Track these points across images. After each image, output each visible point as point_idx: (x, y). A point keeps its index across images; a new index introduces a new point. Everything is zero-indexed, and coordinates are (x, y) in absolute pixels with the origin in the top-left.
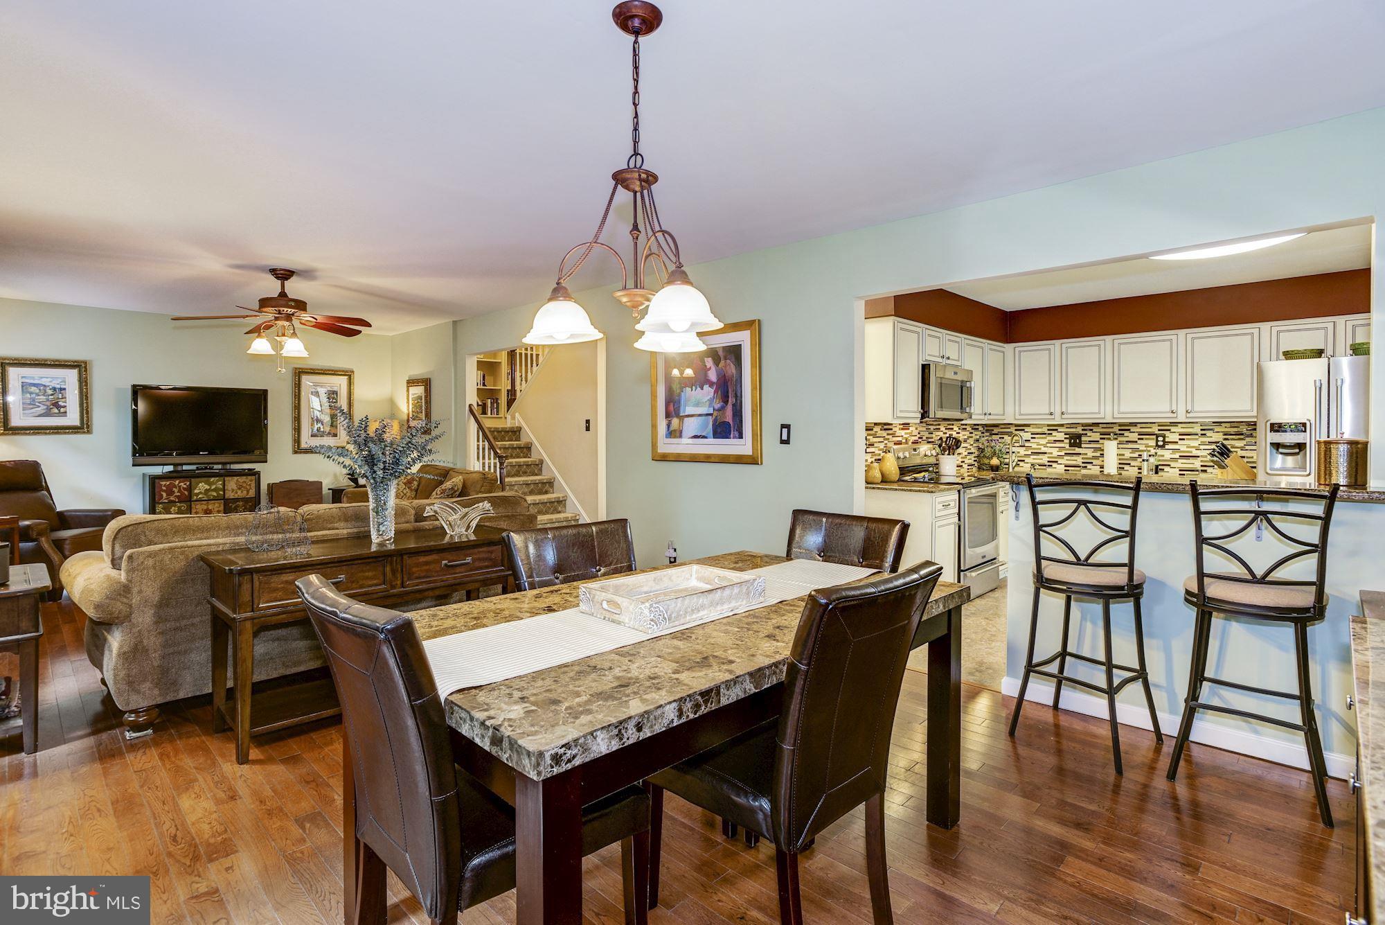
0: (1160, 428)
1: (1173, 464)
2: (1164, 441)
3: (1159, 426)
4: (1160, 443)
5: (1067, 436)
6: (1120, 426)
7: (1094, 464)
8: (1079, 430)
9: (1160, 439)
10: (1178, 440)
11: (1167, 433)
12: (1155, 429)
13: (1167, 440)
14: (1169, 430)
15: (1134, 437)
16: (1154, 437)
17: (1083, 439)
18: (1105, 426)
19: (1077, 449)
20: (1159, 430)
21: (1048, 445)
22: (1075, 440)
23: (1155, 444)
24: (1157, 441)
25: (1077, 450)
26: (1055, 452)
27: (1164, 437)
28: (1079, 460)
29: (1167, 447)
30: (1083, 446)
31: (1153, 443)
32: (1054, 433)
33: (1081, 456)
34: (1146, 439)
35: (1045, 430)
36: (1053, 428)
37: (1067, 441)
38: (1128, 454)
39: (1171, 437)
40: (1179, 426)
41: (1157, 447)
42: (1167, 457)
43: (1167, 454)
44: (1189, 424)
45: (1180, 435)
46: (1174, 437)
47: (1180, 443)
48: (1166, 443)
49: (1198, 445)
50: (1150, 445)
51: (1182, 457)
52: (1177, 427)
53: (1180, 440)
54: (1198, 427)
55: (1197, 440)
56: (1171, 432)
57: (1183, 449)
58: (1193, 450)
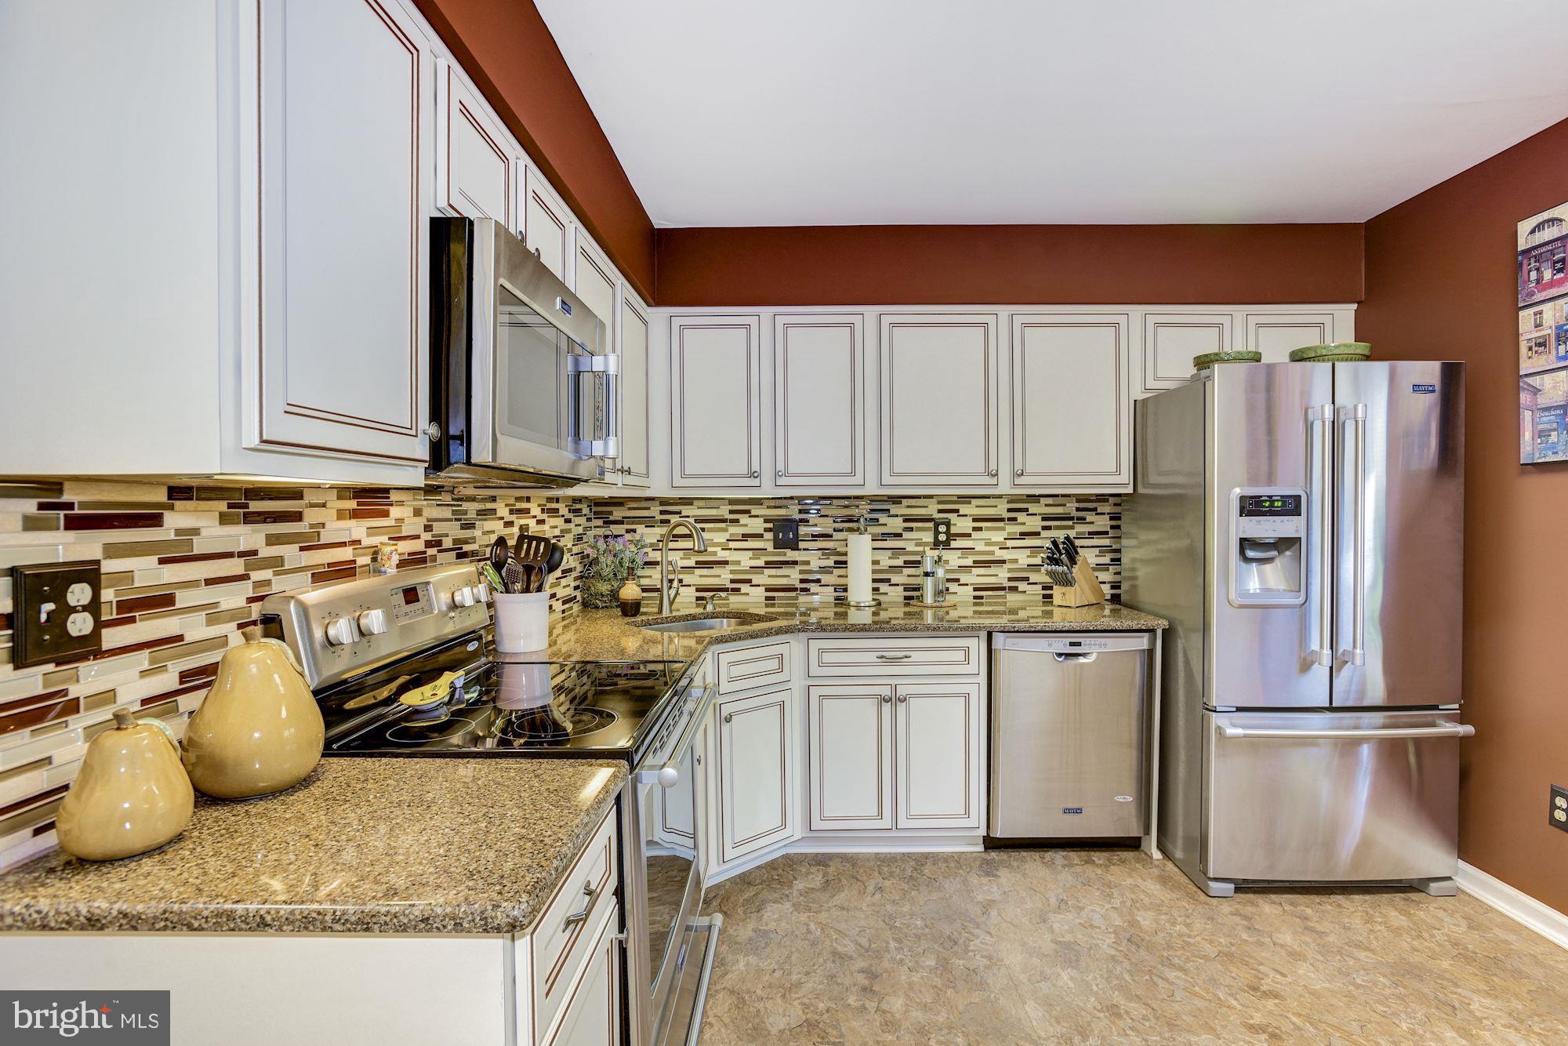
0: (941, 507)
2: (948, 533)
3: (939, 503)
4: (942, 537)
5: (770, 525)
6: (870, 503)
7: (823, 583)
8: (794, 511)
9: (942, 528)
10: (970, 531)
11: (952, 517)
12: (932, 509)
13: (953, 530)
14: (957, 511)
15: (896, 524)
16: (931, 525)
17: (803, 530)
18: (843, 502)
19: (789, 552)
20: (940, 511)
21: (732, 545)
22: (786, 533)
23: (932, 540)
24: (937, 533)
25: (791, 555)
26: (746, 560)
27: (948, 524)
28: (793, 576)
29: (954, 544)
30: (802, 545)
31: (928, 537)
32: (744, 519)
33: (798, 568)
34: (919, 529)
35: (724, 511)
36: (742, 507)
37: (769, 536)
38: (886, 560)
39: (961, 525)
40: (974, 502)
41: (936, 544)
42: (954, 564)
43: (953, 559)
44: (989, 498)
45: (974, 520)
46: (965, 524)
47: (975, 535)
48: (951, 536)
49: (1005, 539)
50: (924, 540)
51: (978, 564)
52: (970, 503)
53: (975, 529)
54: (1004, 506)
55: (1003, 529)
56: (961, 513)
57: (980, 547)
58: (996, 549)
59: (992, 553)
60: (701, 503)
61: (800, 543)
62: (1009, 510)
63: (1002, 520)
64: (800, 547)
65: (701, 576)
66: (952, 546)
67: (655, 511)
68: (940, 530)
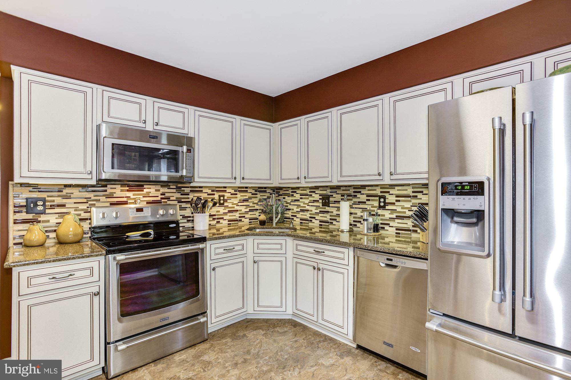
0: (382, 190)
1: (392, 224)
2: (384, 202)
3: (381, 188)
4: (382, 204)
5: (321, 197)
6: (354, 188)
7: (337, 220)
8: (328, 192)
9: (382, 200)
10: (395, 202)
11: (387, 195)
12: (378, 191)
13: (387, 201)
14: (389, 192)
15: (363, 198)
16: (378, 198)
17: (331, 199)
18: (344, 188)
19: (326, 207)
20: (381, 192)
21: (310, 204)
22: (326, 201)
23: (377, 205)
24: (380, 202)
25: (327, 209)
26: (314, 210)
27: (384, 197)
28: (327, 217)
29: (387, 207)
30: (331, 205)
31: (376, 204)
32: (313, 194)
33: (329, 214)
34: (373, 200)
36: (312, 190)
37: (321, 201)
38: (359, 213)
39: (391, 199)
40: (397, 188)
41: (380, 207)
42: (387, 217)
43: (387, 214)
44: (404, 186)
45: (397, 196)
46: (392, 198)
47: (397, 204)
48: (386, 204)
49: (411, 206)
50: (375, 205)
51: (398, 217)
52: (394, 188)
53: (397, 201)
54: (410, 190)
55: (410, 201)
56: (390, 193)
57: (399, 209)
58: (407, 210)
59: (405, 212)
60: (302, 189)
61: (330, 204)
62: (413, 192)
63: (410, 197)
64: (330, 206)
65: (302, 215)
66: (386, 208)
67: (290, 192)
68: (381, 201)
